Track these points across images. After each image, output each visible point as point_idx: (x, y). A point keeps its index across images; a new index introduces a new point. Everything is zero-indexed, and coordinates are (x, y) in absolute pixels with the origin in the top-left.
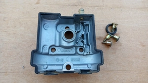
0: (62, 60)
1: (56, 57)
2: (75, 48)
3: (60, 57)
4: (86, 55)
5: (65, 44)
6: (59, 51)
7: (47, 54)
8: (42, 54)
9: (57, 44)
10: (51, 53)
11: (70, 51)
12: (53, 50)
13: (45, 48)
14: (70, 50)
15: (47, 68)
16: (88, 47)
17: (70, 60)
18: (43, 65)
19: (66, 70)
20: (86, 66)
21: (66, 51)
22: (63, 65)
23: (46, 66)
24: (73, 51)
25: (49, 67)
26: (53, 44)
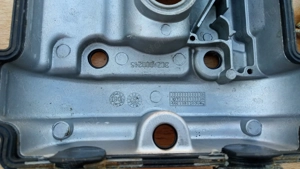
0: (136, 100)
1: (111, 88)
2: (185, 52)
3: (127, 89)
4: (238, 79)
5: (146, 28)
6: (120, 62)
7: (73, 75)
8: (45, 72)
9: (115, 34)
10: (87, 69)
11: (165, 65)
12: (99, 60)
13: (63, 50)
14: (167, 58)
15: (69, 134)
16: (242, 47)
17: (167, 100)
18: (54, 121)
19: (155, 150)
20: (237, 126)
21: (152, 64)
22: (138, 121)
23: (65, 127)
24: (178, 64)
25: (78, 128)
26: (97, 30)
